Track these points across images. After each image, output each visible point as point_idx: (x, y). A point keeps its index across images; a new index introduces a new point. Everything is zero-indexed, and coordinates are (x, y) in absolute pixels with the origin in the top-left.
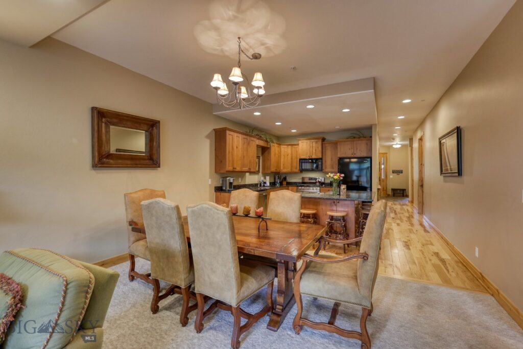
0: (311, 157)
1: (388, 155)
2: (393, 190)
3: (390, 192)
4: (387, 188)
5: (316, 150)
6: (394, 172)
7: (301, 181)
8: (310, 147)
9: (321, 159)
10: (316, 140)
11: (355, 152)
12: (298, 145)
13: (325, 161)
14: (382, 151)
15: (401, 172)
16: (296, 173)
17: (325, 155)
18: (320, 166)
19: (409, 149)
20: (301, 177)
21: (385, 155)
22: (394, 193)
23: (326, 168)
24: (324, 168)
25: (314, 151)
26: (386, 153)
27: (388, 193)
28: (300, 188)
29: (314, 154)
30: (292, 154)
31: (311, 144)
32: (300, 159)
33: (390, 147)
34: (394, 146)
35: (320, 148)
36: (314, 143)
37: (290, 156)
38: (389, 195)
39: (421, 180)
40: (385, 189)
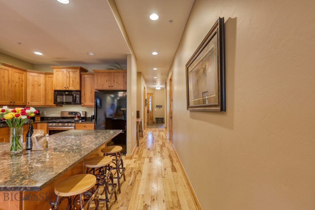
0: (67, 89)
1: (153, 95)
2: (157, 119)
3: (155, 120)
4: (153, 117)
5: (73, 81)
6: (157, 106)
7: (59, 115)
8: (67, 77)
9: (80, 91)
10: (74, 70)
11: (112, 85)
12: (52, 74)
13: (85, 94)
14: (150, 92)
15: (161, 107)
16: (51, 107)
17: (85, 87)
18: (78, 99)
19: (165, 89)
20: (60, 112)
21: (152, 95)
22: (157, 121)
23: (85, 101)
24: (82, 101)
25: (71, 82)
26: (153, 94)
27: (154, 121)
28: (51, 124)
29: (71, 85)
30: (45, 84)
31: (68, 75)
32: (55, 91)
33: (154, 89)
34: (156, 88)
35: (78, 79)
36: (71, 73)
37: (42, 87)
38: (154, 122)
39: (171, 113)
40: (152, 118)
